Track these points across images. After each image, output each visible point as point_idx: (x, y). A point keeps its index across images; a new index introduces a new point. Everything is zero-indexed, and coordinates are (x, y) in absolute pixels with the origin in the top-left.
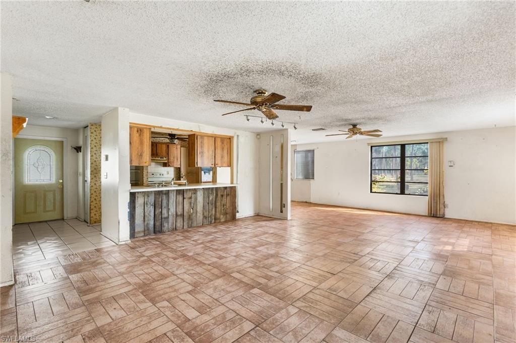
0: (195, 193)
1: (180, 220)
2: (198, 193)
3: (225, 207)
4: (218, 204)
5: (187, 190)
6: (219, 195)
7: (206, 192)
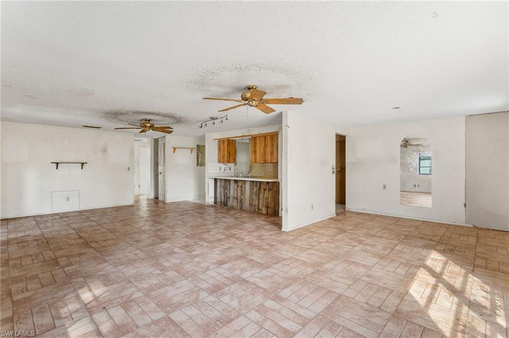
0: (244, 184)
1: (235, 201)
2: (247, 184)
3: (267, 200)
4: (261, 197)
5: (240, 180)
6: (262, 189)
7: (252, 184)
